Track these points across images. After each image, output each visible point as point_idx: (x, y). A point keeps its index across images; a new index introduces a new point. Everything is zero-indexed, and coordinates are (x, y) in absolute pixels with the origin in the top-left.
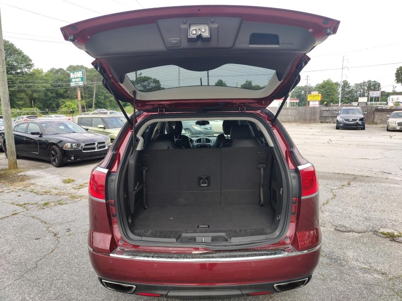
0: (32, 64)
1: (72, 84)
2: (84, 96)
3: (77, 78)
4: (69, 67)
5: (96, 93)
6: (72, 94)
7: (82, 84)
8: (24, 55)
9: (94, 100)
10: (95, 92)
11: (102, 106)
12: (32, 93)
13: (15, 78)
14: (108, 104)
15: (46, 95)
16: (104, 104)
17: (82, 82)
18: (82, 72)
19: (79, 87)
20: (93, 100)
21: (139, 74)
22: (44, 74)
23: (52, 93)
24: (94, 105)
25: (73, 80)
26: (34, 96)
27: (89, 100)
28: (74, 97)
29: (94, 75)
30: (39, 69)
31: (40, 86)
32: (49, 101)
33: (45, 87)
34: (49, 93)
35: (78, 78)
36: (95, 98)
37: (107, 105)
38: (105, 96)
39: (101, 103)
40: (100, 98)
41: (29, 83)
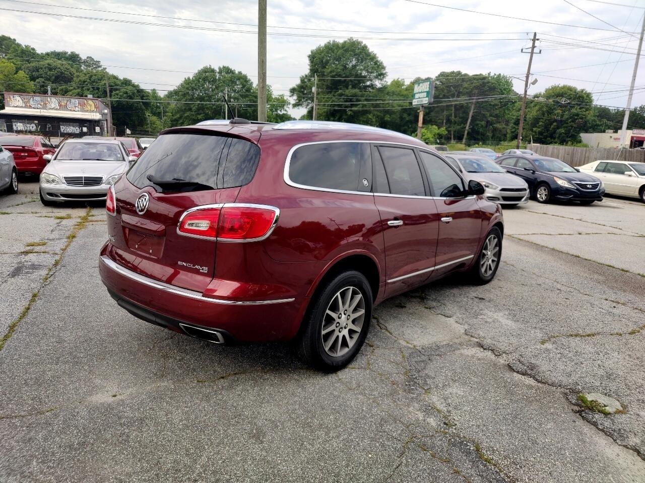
0: (385, 74)
1: (415, 102)
2: (453, 120)
3: (421, 92)
4: (439, 76)
5: (472, 116)
6: (437, 117)
7: (426, 102)
9: (467, 128)
10: (471, 114)
11: (479, 137)
12: (384, 115)
13: (361, 93)
14: (490, 134)
15: (401, 118)
16: (483, 135)
17: (427, 99)
18: (430, 83)
19: (422, 106)
20: (465, 128)
22: (405, 87)
23: (409, 115)
24: (465, 136)
25: (417, 96)
26: (386, 119)
27: (459, 127)
28: (439, 121)
29: (475, 86)
30: (400, 80)
31: (395, 105)
32: (403, 126)
33: (402, 106)
34: (405, 115)
35: (423, 92)
36: (470, 124)
37: (488, 136)
38: (488, 122)
39: (478, 133)
40: (477, 125)
41: (376, 100)
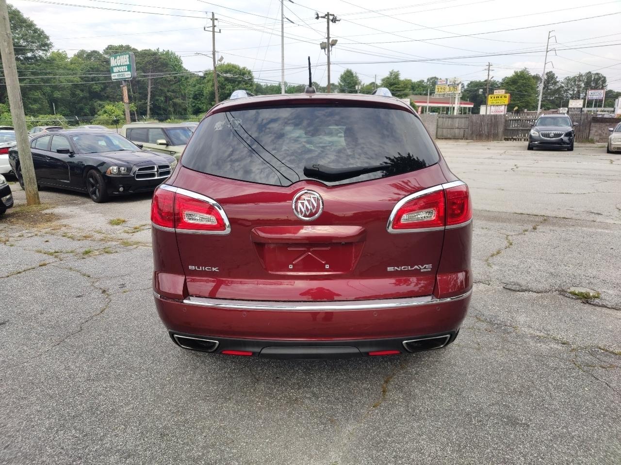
0: (50, 44)
1: (114, 76)
2: (132, 96)
3: (120, 66)
4: (107, 49)
5: (151, 92)
6: (114, 93)
7: (130, 76)
8: (37, 29)
9: (149, 104)
10: (149, 90)
11: (162, 112)
12: (52, 92)
13: (23, 66)
14: (172, 109)
15: (73, 95)
16: (165, 110)
17: (129, 73)
18: (129, 56)
19: (125, 81)
20: (147, 103)
21: (219, 58)
22: (69, 60)
23: (82, 91)
24: (148, 112)
25: (115, 70)
26: (55, 96)
27: (141, 103)
28: (118, 97)
29: (147, 62)
30: (60, 51)
31: (63, 80)
32: (78, 103)
33: (72, 82)
34: (78, 92)
35: (123, 66)
36: (150, 100)
37: (170, 111)
38: (166, 97)
39: (159, 108)
40: (157, 100)
41: (46, 74)
